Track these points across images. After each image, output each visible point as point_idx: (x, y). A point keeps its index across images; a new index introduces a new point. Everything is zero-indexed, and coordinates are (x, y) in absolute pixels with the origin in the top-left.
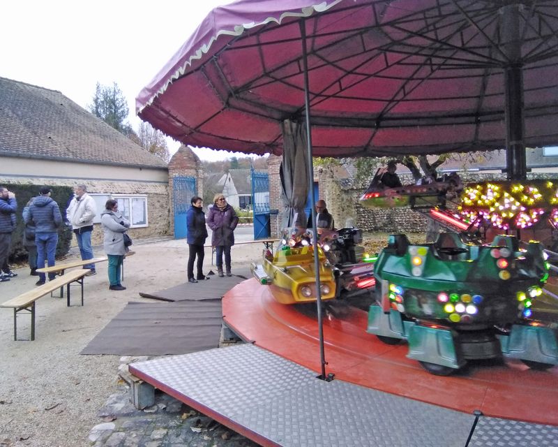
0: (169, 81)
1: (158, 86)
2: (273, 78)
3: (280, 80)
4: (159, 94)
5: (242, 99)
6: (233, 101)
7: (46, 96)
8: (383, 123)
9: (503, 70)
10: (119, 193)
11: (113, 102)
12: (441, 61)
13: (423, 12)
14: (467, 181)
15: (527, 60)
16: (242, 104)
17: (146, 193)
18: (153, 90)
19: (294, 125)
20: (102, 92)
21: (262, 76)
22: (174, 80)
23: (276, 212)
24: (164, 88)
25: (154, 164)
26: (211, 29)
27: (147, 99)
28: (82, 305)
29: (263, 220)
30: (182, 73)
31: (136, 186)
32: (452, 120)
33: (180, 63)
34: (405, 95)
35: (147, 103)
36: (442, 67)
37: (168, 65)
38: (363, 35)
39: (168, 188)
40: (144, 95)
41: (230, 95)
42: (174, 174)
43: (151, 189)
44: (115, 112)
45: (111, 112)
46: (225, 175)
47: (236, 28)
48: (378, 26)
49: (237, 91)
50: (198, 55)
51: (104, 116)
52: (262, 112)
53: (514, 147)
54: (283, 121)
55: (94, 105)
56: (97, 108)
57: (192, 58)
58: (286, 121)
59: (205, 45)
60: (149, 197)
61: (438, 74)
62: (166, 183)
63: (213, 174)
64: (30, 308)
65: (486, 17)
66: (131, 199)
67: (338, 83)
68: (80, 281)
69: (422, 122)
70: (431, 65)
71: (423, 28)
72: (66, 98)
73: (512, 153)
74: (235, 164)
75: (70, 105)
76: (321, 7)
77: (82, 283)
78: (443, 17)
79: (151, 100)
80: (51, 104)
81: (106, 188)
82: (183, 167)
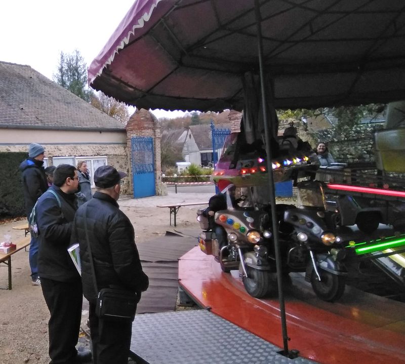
0: (115, 51)
1: (106, 57)
2: (229, 30)
3: (239, 31)
4: (108, 65)
5: (196, 56)
6: (186, 60)
10: (81, 156)
11: (76, 69)
17: (106, 155)
18: (102, 62)
20: (65, 61)
22: (120, 50)
24: (111, 58)
25: (113, 127)
27: (97, 70)
30: (127, 43)
31: (96, 148)
33: (124, 34)
35: (98, 74)
39: (126, 149)
40: (94, 67)
42: (132, 135)
43: (110, 150)
44: (78, 79)
45: (74, 79)
46: (185, 132)
49: (189, 49)
50: (140, 24)
51: (68, 83)
54: (243, 74)
56: (62, 76)
57: (135, 27)
59: (146, 14)
60: (108, 158)
62: (125, 144)
63: (172, 131)
64: (7, 262)
66: (92, 161)
72: (34, 71)
74: (196, 119)
79: (101, 71)
80: (21, 78)
81: (70, 152)
82: (141, 128)
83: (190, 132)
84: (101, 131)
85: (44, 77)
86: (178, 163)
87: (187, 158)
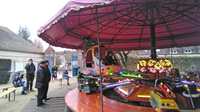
0: (51, 25)
1: (47, 26)
2: (82, 26)
3: (84, 27)
4: (47, 29)
5: (72, 32)
6: (69, 33)
7: (2, 29)
8: (113, 41)
9: (150, 27)
10: (27, 61)
11: (25, 32)
12: (131, 23)
13: (127, 9)
14: (135, 58)
15: (156, 24)
16: (72, 34)
18: (44, 28)
19: (88, 41)
21: (79, 25)
22: (53, 24)
23: (80, 68)
24: (49, 27)
25: (40, 52)
26: (68, 7)
27: (42, 31)
28: (14, 100)
29: (75, 70)
30: (56, 22)
32: (133, 41)
33: (56, 19)
34: (120, 33)
35: (42, 32)
36: (131, 25)
37: (51, 19)
38: (110, 15)
40: (41, 29)
41: (68, 31)
42: (46, 55)
44: (26, 35)
45: (24, 35)
46: (62, 56)
47: (77, 8)
48: (114, 12)
49: (70, 29)
50: (63, 16)
51: (22, 36)
52: (78, 36)
53: (153, 49)
54: (84, 39)
55: (19, 33)
56: (20, 34)
57: (60, 17)
58: (85, 39)
59: (65, 13)
60: (37, 63)
61: (130, 27)
62: (43, 58)
63: (58, 55)
65: (145, 12)
67: (101, 29)
68: (14, 92)
69: (125, 41)
70: (128, 24)
71: (127, 14)
72: (10, 30)
73: (152, 51)
74: (65, 52)
75: (11, 32)
76: (107, 3)
77: (14, 93)
78: (133, 10)
79: (43, 31)
80: (4, 32)
81: (23, 60)
82: (49, 53)
83: (63, 56)
84: (35, 53)
85: (13, 32)
86: (60, 65)
87: (62, 64)
